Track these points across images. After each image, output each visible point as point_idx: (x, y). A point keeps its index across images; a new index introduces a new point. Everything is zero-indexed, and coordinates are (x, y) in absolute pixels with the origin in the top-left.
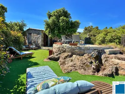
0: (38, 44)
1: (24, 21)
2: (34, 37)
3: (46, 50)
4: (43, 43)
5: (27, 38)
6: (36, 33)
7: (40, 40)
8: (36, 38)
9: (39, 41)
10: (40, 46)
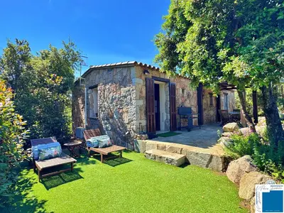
0: (123, 124)
1: (73, 45)
2: (106, 96)
3: (171, 161)
4: (144, 123)
5: (83, 103)
6: (113, 82)
7: (132, 109)
8: (113, 100)
9: (125, 115)
10: (133, 134)
